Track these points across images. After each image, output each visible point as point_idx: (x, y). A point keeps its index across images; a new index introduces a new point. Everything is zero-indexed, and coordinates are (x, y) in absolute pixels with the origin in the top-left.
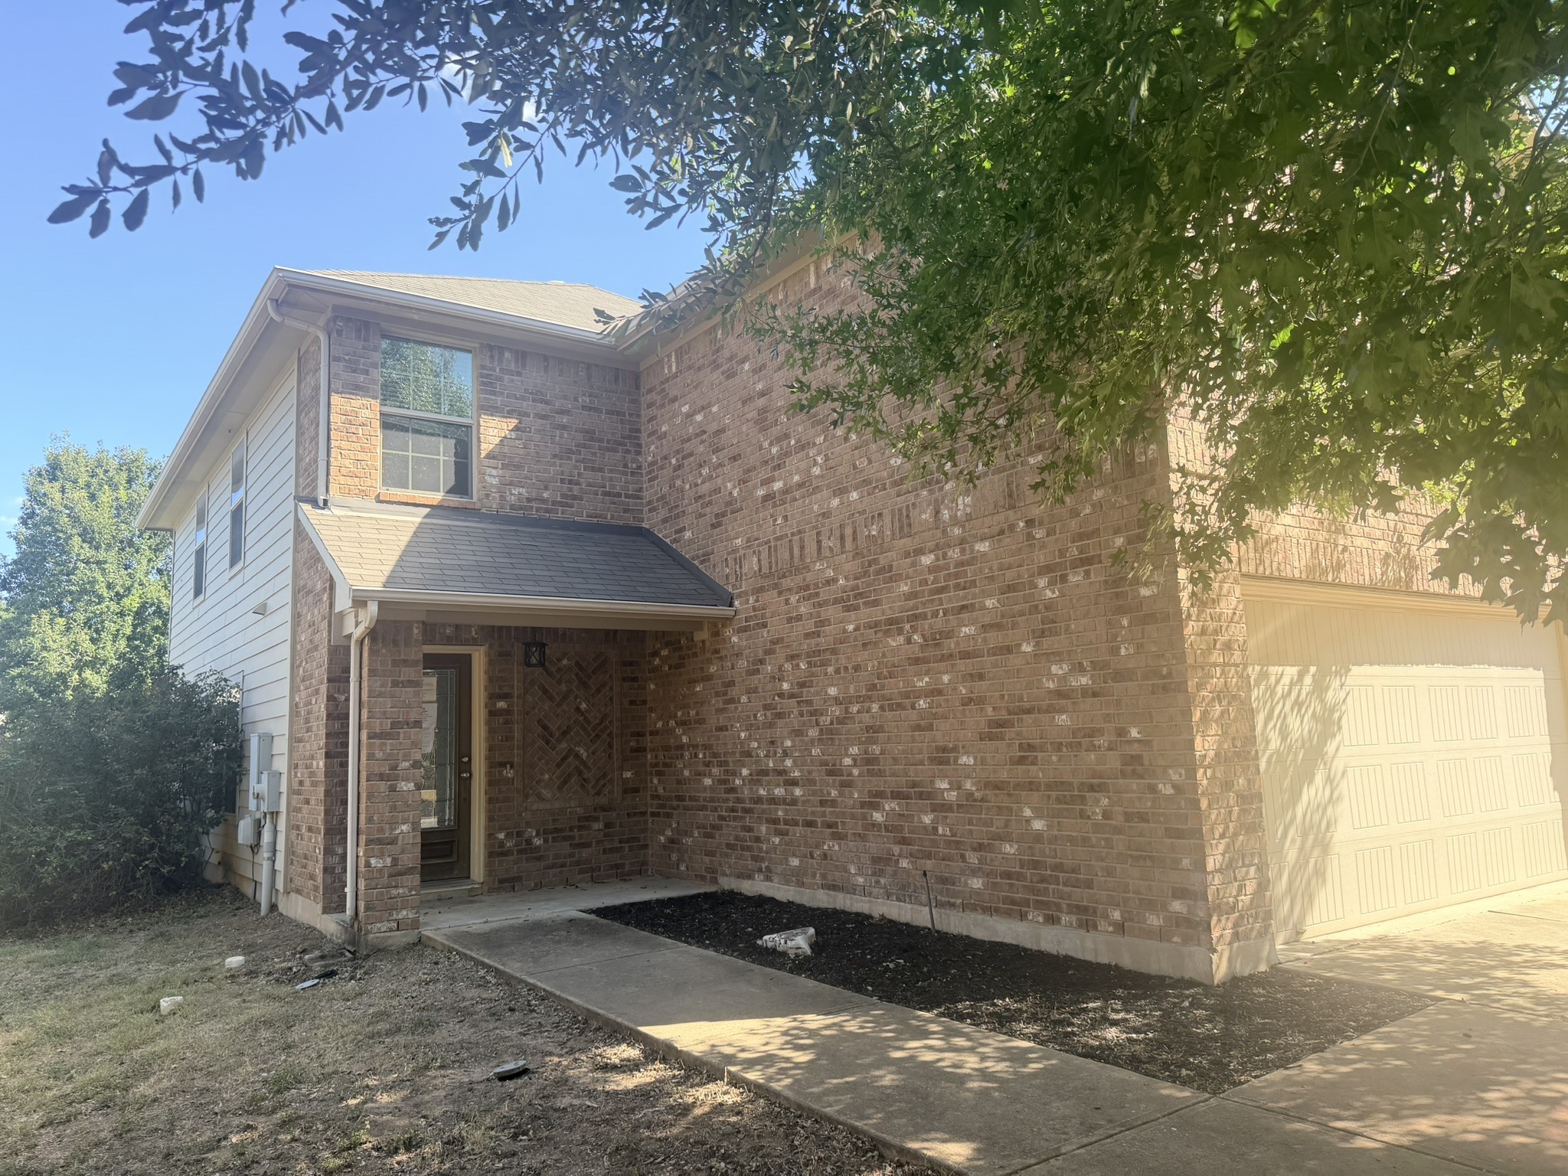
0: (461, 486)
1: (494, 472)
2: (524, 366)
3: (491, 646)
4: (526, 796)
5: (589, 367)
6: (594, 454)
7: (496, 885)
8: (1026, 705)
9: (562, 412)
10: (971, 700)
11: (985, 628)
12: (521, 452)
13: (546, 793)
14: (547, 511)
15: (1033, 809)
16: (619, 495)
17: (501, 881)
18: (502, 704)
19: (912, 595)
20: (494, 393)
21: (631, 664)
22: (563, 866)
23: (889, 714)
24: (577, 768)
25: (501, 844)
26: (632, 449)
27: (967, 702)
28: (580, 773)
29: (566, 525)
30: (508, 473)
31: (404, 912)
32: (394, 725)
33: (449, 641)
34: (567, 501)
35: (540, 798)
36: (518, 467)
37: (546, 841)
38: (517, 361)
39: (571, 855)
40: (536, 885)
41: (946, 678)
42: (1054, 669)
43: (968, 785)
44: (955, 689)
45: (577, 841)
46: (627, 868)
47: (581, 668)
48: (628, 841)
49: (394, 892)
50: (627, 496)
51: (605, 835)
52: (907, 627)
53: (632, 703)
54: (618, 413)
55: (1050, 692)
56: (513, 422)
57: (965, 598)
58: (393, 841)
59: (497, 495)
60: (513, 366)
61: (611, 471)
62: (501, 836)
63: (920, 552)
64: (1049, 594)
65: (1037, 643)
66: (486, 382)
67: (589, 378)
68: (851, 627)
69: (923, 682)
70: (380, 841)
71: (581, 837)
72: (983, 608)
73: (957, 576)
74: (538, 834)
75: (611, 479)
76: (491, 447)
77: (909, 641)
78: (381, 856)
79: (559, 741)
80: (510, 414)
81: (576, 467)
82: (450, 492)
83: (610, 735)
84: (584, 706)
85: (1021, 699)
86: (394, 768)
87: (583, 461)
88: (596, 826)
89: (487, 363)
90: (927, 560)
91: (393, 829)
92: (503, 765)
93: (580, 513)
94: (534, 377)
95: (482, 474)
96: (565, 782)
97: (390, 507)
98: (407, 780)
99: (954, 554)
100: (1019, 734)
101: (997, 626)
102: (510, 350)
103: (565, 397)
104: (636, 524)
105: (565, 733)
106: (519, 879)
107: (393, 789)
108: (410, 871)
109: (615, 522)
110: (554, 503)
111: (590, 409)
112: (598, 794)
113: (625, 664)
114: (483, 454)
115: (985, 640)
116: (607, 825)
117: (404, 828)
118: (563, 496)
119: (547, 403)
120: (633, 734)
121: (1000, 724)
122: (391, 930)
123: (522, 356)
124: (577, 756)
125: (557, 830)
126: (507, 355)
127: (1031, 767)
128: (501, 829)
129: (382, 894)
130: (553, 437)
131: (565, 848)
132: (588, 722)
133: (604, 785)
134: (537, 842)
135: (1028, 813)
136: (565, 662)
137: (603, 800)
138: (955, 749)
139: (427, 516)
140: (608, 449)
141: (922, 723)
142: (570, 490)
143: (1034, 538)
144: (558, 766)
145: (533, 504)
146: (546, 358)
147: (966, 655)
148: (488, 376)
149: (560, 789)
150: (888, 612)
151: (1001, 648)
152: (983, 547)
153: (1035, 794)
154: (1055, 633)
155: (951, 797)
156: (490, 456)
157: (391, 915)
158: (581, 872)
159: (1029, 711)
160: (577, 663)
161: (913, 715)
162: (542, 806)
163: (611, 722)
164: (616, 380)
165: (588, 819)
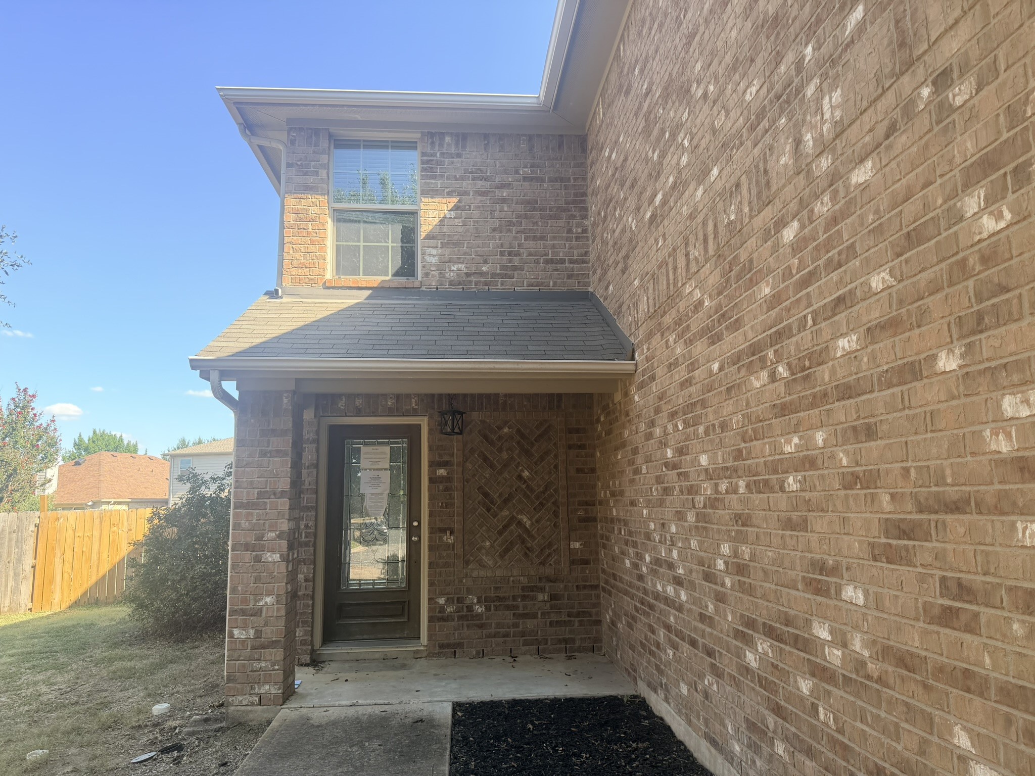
0: (408, 267)
1: (434, 252)
2: (464, 147)
3: (431, 417)
4: (467, 563)
5: (530, 138)
6: (536, 223)
7: (437, 650)
8: (952, 492)
9: (502, 186)
10: (856, 477)
11: (872, 333)
12: (460, 229)
13: (488, 560)
14: (486, 284)
15: (976, 737)
16: (562, 261)
17: (442, 646)
18: (442, 472)
19: (775, 299)
20: (434, 177)
21: (577, 431)
22: (506, 635)
23: (756, 498)
24: (519, 536)
25: (442, 609)
26: (577, 214)
27: (851, 481)
28: (523, 542)
29: (504, 296)
30: (447, 251)
31: (267, 687)
32: (260, 495)
33: (390, 412)
34: (508, 271)
35: (483, 566)
36: (457, 244)
37: (488, 609)
38: (457, 145)
39: (516, 625)
40: (478, 653)
41: (820, 437)
42: (1010, 405)
43: (857, 644)
44: (832, 457)
45: (521, 611)
46: (578, 643)
47: (522, 436)
48: (578, 615)
49: (257, 665)
50: (571, 262)
51: (552, 607)
52: (770, 354)
53: (579, 471)
54: (562, 180)
55: (1001, 462)
56: (454, 200)
57: (841, 282)
58: (257, 613)
59: (436, 273)
60: (453, 150)
61: (554, 238)
62: (442, 601)
63: (781, 223)
64: (989, 224)
65: (969, 346)
66: (429, 169)
67: (531, 149)
68: (716, 367)
69: (791, 446)
70: (243, 612)
71: (525, 607)
72: (870, 294)
73: (828, 245)
74: (479, 602)
75: (554, 246)
76: (431, 227)
77: (773, 377)
78: (244, 627)
79: (501, 509)
80: (450, 194)
81: (515, 238)
82: (396, 274)
83: (555, 503)
84: (526, 474)
85: (941, 481)
86: (260, 538)
87: (523, 232)
88: (540, 597)
89: (428, 150)
90: (789, 234)
91: (256, 601)
92: (443, 531)
93: (522, 282)
94: (474, 155)
95: (423, 254)
96: (507, 550)
97: (336, 292)
98: (273, 551)
99: (823, 207)
100: (939, 556)
101: (892, 326)
102: (451, 134)
103: (506, 172)
104: (582, 289)
105: (506, 501)
106: (460, 645)
107: (258, 559)
108: (273, 644)
109: (557, 289)
110: (493, 276)
111: (531, 179)
112: (543, 563)
113: (570, 431)
114: (423, 235)
115: (873, 357)
116: (553, 597)
117: (269, 600)
118: (502, 268)
119: (486, 179)
120: (581, 504)
121: (905, 531)
122: (253, 704)
123: (462, 138)
124: (520, 524)
125: (500, 599)
126: (448, 139)
127: (968, 637)
128: (442, 594)
129: (244, 666)
130: (492, 212)
131: (507, 617)
132: (532, 491)
133: (549, 555)
134: (479, 609)
135: (963, 740)
136: (506, 430)
137: (548, 571)
138: (835, 571)
139: (368, 298)
140: (551, 217)
141: (795, 515)
142: (510, 261)
143: (953, 110)
144: (500, 533)
145: (473, 279)
146: (486, 136)
147: (847, 392)
148: (428, 162)
149: (502, 556)
150: (750, 335)
151: (901, 370)
152: (861, 175)
153: (977, 701)
154: (1002, 317)
155: (834, 656)
156: (429, 237)
157: (252, 688)
158: (526, 644)
159: (957, 507)
160: (518, 431)
161: (780, 501)
162: (482, 573)
163: (556, 490)
164: (560, 146)
165: (532, 589)
